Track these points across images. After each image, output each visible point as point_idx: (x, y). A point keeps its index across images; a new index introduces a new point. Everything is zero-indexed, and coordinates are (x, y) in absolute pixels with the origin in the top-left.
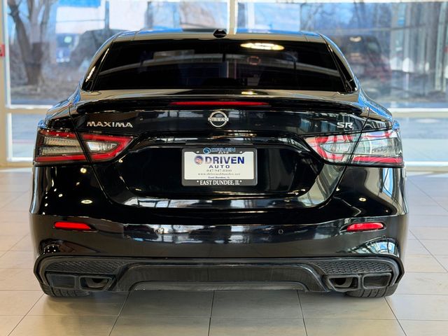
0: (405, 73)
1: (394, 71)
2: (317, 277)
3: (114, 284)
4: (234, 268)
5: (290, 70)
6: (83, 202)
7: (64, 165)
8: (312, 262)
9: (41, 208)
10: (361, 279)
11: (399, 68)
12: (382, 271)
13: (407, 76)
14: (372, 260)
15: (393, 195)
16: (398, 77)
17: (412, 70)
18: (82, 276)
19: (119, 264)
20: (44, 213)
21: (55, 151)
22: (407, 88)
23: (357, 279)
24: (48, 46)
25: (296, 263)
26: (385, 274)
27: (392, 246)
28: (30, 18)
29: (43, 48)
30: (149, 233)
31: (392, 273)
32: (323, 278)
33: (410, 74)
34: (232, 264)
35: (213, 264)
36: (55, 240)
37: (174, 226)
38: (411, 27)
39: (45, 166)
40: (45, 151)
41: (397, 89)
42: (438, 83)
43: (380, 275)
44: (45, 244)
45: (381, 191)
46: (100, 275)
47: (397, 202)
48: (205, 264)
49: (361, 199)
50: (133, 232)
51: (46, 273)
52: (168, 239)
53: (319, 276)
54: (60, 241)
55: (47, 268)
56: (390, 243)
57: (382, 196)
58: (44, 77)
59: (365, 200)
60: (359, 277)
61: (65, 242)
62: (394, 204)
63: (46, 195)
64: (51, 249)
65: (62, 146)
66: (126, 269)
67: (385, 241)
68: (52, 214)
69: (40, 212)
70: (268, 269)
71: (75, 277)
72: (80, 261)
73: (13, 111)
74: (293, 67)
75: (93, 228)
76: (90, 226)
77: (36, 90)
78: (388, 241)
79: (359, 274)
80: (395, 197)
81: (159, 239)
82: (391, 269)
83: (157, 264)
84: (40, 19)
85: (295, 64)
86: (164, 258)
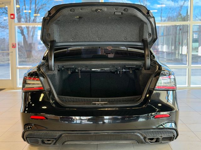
0: (164, 52)
1: (160, 51)
2: (142, 138)
3: (56, 142)
4: (107, 135)
5: (126, 51)
6: (43, 107)
7: (34, 92)
8: (140, 132)
9: (25, 110)
10: (161, 138)
11: (162, 50)
12: (170, 135)
13: (165, 53)
14: (165, 130)
15: (173, 103)
16: (161, 54)
17: (167, 51)
18: (42, 139)
19: (58, 134)
20: (26, 112)
21: (31, 86)
22: (165, 57)
23: (159, 138)
24: (34, 44)
25: (133, 132)
26: (171, 136)
27: (173, 124)
28: (28, 34)
29: (32, 45)
30: (70, 119)
31: (174, 135)
32: (145, 138)
33: (166, 52)
34: (106, 133)
35: (98, 133)
36: (31, 124)
37: (81, 117)
38: (166, 35)
39: (27, 92)
40: (27, 86)
41: (161, 57)
42: (177, 55)
43: (169, 136)
44: (26, 126)
45: (168, 101)
46: (50, 138)
47: (175, 106)
48: (94, 133)
49: (159, 105)
50: (64, 119)
51: (27, 138)
52: (78, 122)
53: (143, 137)
54: (33, 125)
55: (27, 136)
56: (172, 123)
57: (168, 103)
58: (33, 55)
59: (161, 105)
60: (160, 137)
61: (35, 125)
62: (174, 107)
63: (27, 105)
64: (29, 128)
65: (33, 84)
66: (61, 136)
67: (170, 122)
68: (29, 113)
69: (24, 112)
70: (121, 135)
71: (39, 139)
72: (41, 132)
73: (19, 68)
74: (126, 50)
75: (47, 118)
76: (46, 118)
77: (30, 60)
78: (172, 122)
79: (160, 136)
80: (174, 104)
81: (75, 122)
82: (173, 134)
83: (74, 133)
84: (31, 34)
85: (127, 48)
86: (77, 131)
